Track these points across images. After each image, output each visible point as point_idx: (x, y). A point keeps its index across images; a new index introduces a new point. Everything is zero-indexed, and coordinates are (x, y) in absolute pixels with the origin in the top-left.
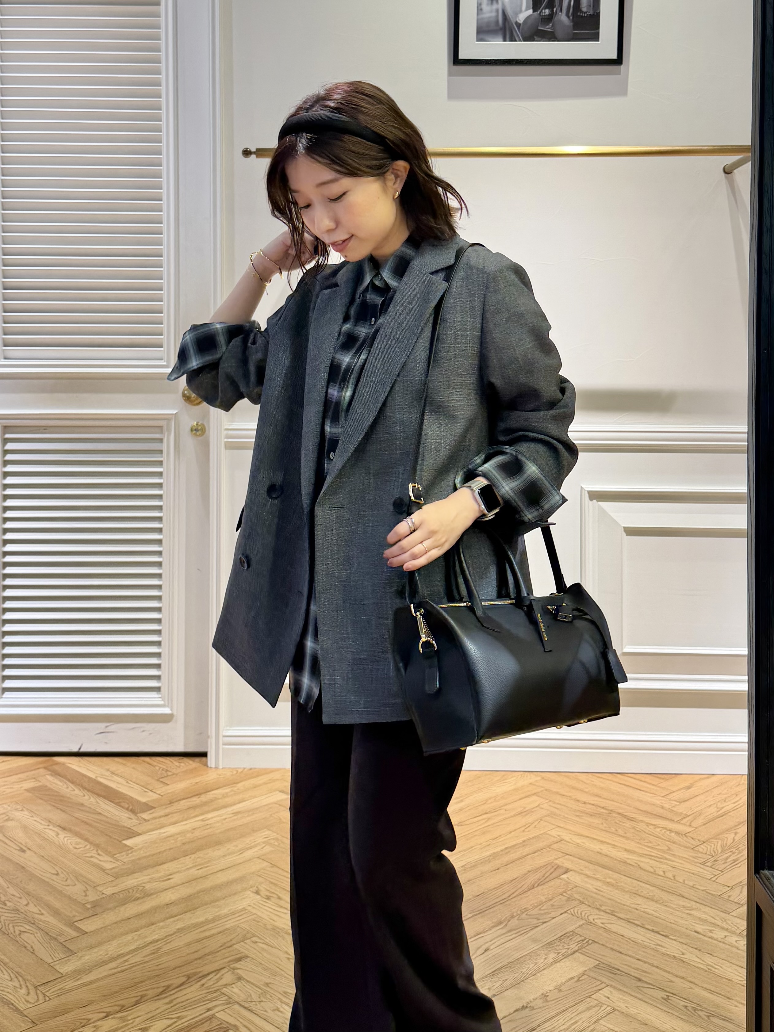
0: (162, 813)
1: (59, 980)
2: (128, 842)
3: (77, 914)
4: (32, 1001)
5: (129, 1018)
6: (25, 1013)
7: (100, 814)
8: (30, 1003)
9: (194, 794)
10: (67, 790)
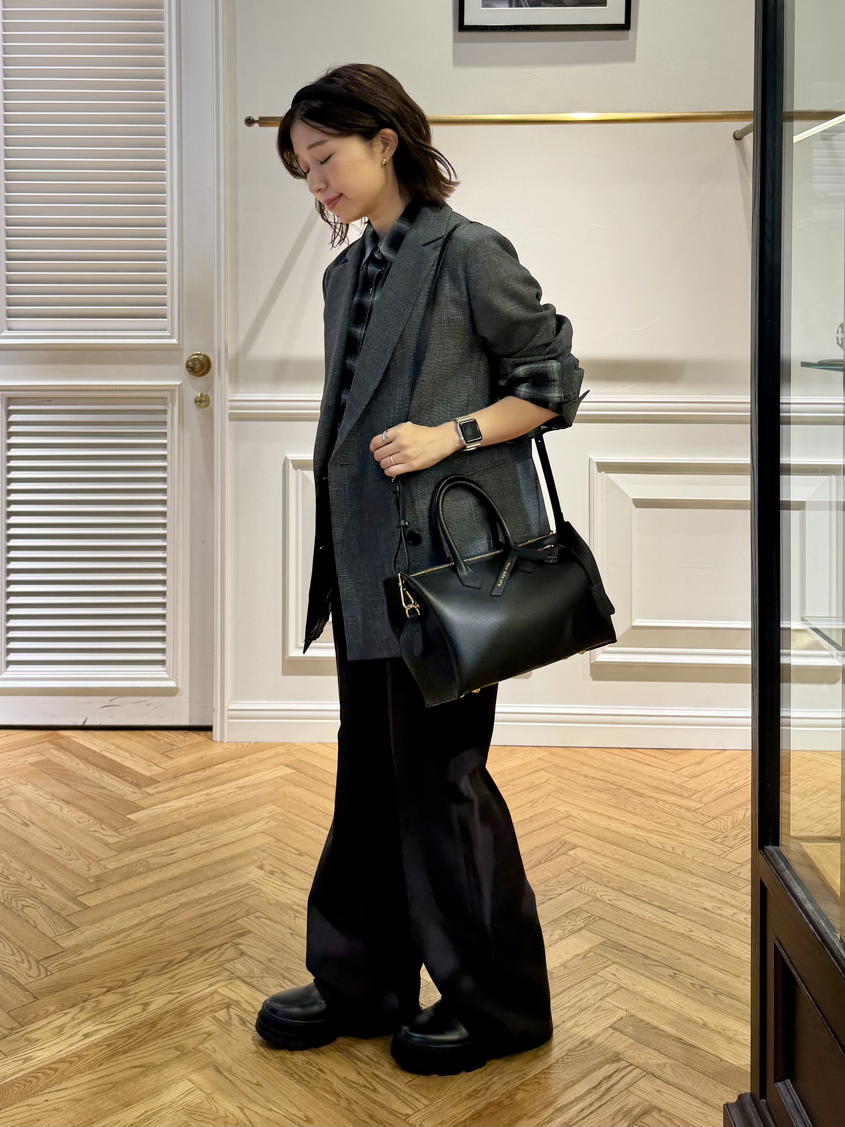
0: (166, 787)
1: (61, 954)
2: (133, 817)
3: (80, 889)
4: (34, 976)
5: (131, 993)
6: (26, 987)
7: (104, 788)
8: (32, 977)
9: (199, 768)
10: (72, 764)
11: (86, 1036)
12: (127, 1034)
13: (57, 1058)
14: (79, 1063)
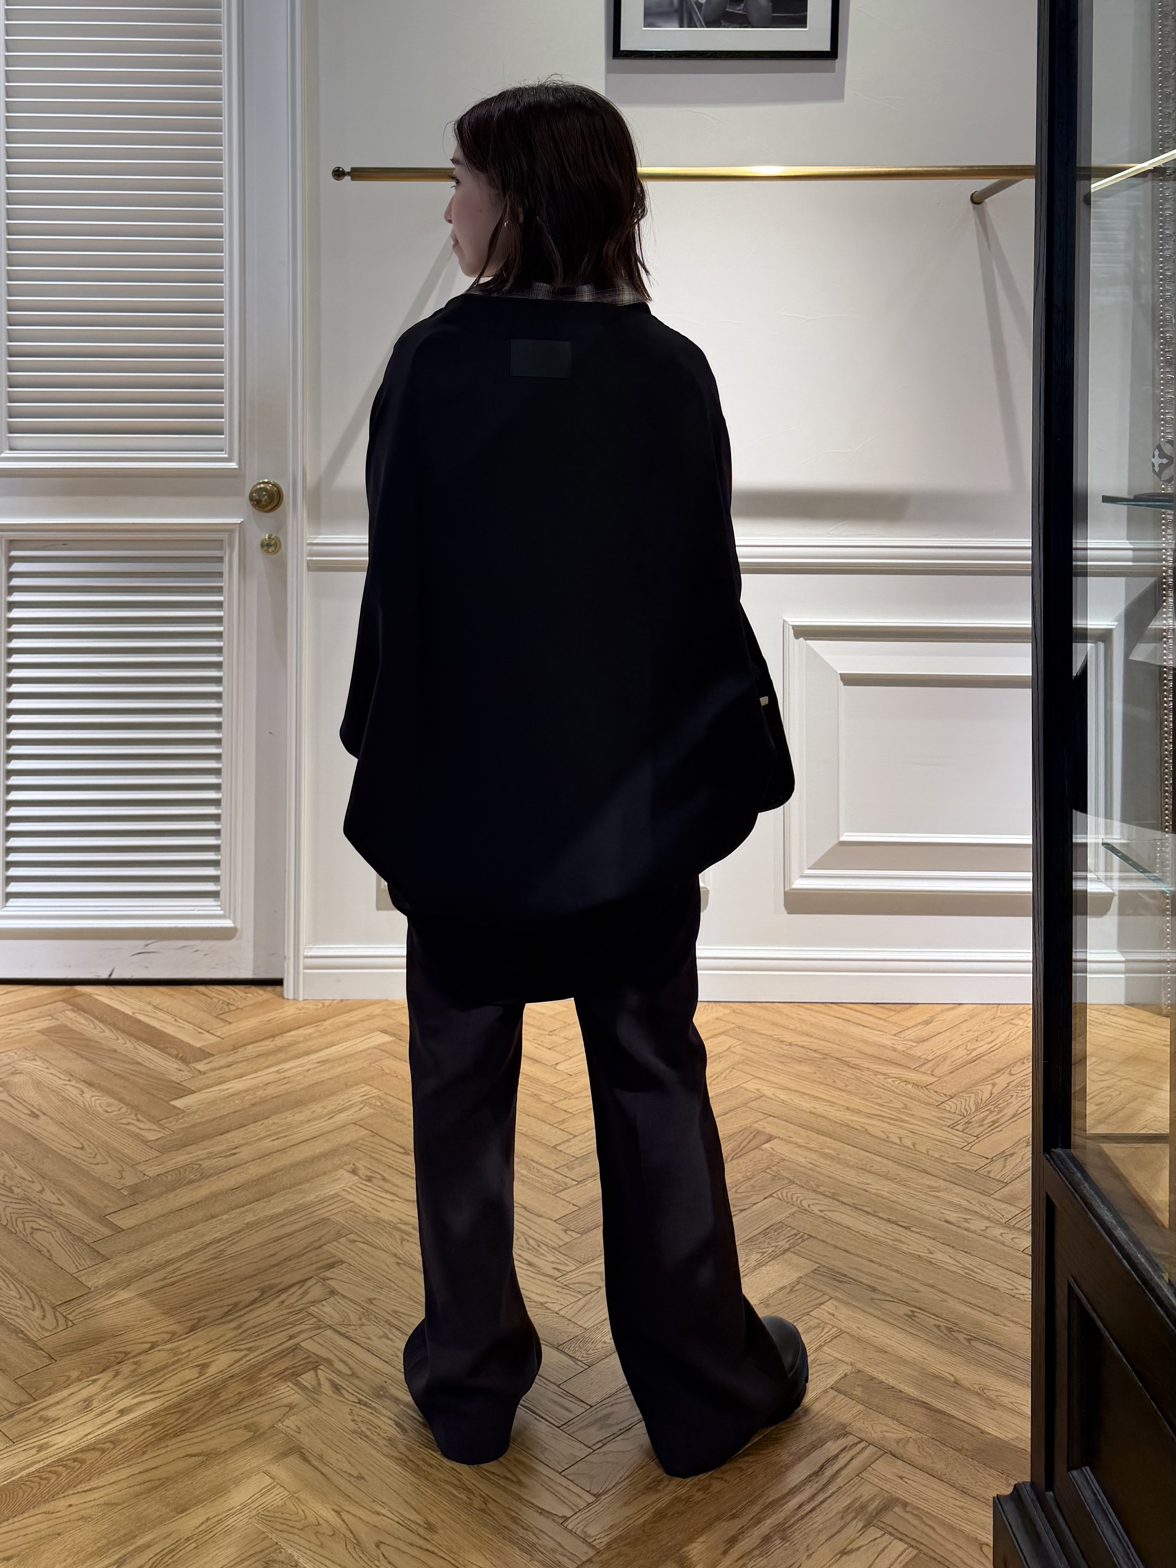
0: (223, 1062)
1: (86, 1297)
2: (178, 1103)
3: (110, 1204)
4: (50, 1328)
5: (183, 1350)
6: (40, 1344)
7: (139, 1064)
8: (47, 1330)
9: (267, 1035)
10: (94, 1032)
11: (122, 1412)
12: (180, 1408)
13: (83, 1445)
14: (115, 1451)
